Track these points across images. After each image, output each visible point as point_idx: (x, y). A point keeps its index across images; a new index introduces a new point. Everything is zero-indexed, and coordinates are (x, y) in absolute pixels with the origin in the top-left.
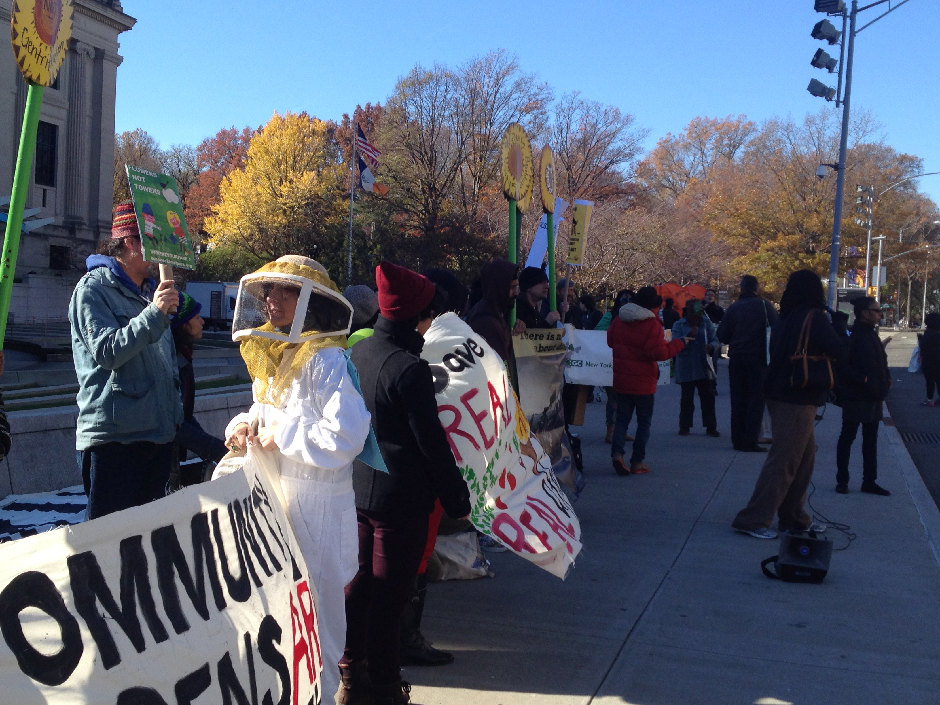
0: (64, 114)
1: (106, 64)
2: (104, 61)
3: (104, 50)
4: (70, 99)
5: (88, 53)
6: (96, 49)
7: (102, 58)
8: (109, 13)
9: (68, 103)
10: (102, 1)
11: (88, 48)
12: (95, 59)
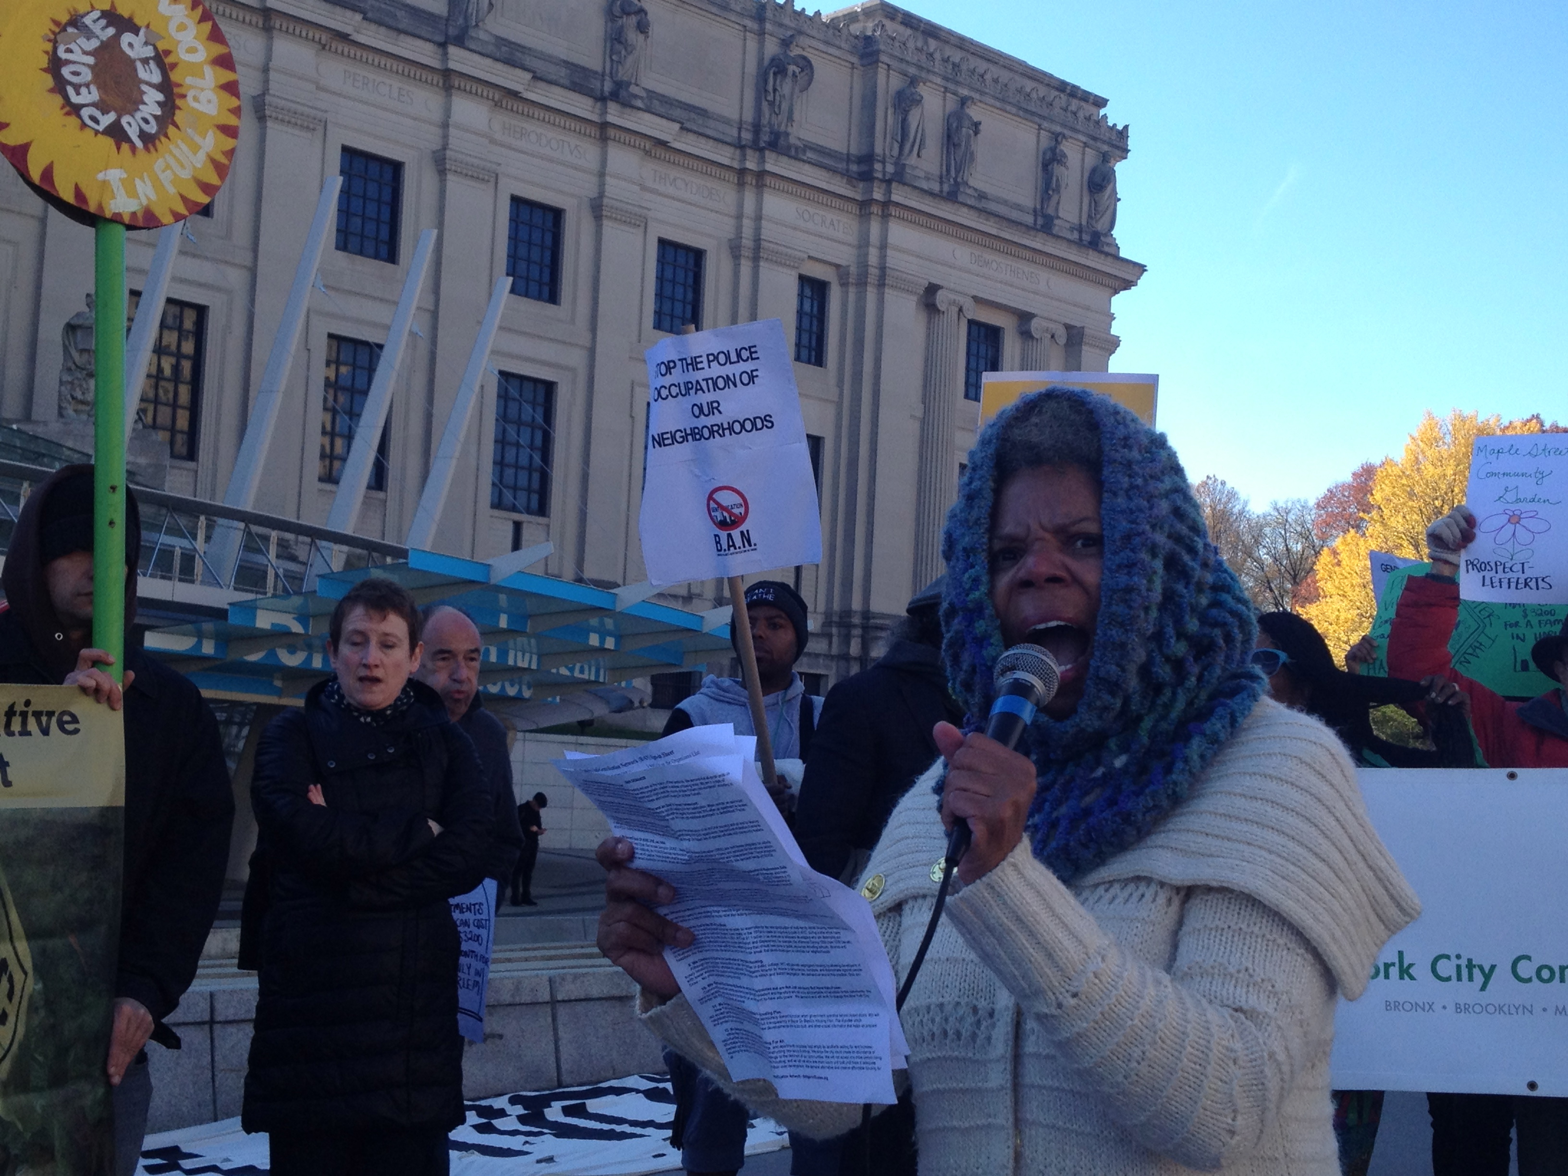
1: (1087, 353)
2: (1084, 347)
3: (1083, 327)
5: (1053, 336)
6: (1068, 327)
7: (1080, 344)
8: (1092, 260)
10: (1081, 239)
11: (1052, 326)
12: (1069, 345)
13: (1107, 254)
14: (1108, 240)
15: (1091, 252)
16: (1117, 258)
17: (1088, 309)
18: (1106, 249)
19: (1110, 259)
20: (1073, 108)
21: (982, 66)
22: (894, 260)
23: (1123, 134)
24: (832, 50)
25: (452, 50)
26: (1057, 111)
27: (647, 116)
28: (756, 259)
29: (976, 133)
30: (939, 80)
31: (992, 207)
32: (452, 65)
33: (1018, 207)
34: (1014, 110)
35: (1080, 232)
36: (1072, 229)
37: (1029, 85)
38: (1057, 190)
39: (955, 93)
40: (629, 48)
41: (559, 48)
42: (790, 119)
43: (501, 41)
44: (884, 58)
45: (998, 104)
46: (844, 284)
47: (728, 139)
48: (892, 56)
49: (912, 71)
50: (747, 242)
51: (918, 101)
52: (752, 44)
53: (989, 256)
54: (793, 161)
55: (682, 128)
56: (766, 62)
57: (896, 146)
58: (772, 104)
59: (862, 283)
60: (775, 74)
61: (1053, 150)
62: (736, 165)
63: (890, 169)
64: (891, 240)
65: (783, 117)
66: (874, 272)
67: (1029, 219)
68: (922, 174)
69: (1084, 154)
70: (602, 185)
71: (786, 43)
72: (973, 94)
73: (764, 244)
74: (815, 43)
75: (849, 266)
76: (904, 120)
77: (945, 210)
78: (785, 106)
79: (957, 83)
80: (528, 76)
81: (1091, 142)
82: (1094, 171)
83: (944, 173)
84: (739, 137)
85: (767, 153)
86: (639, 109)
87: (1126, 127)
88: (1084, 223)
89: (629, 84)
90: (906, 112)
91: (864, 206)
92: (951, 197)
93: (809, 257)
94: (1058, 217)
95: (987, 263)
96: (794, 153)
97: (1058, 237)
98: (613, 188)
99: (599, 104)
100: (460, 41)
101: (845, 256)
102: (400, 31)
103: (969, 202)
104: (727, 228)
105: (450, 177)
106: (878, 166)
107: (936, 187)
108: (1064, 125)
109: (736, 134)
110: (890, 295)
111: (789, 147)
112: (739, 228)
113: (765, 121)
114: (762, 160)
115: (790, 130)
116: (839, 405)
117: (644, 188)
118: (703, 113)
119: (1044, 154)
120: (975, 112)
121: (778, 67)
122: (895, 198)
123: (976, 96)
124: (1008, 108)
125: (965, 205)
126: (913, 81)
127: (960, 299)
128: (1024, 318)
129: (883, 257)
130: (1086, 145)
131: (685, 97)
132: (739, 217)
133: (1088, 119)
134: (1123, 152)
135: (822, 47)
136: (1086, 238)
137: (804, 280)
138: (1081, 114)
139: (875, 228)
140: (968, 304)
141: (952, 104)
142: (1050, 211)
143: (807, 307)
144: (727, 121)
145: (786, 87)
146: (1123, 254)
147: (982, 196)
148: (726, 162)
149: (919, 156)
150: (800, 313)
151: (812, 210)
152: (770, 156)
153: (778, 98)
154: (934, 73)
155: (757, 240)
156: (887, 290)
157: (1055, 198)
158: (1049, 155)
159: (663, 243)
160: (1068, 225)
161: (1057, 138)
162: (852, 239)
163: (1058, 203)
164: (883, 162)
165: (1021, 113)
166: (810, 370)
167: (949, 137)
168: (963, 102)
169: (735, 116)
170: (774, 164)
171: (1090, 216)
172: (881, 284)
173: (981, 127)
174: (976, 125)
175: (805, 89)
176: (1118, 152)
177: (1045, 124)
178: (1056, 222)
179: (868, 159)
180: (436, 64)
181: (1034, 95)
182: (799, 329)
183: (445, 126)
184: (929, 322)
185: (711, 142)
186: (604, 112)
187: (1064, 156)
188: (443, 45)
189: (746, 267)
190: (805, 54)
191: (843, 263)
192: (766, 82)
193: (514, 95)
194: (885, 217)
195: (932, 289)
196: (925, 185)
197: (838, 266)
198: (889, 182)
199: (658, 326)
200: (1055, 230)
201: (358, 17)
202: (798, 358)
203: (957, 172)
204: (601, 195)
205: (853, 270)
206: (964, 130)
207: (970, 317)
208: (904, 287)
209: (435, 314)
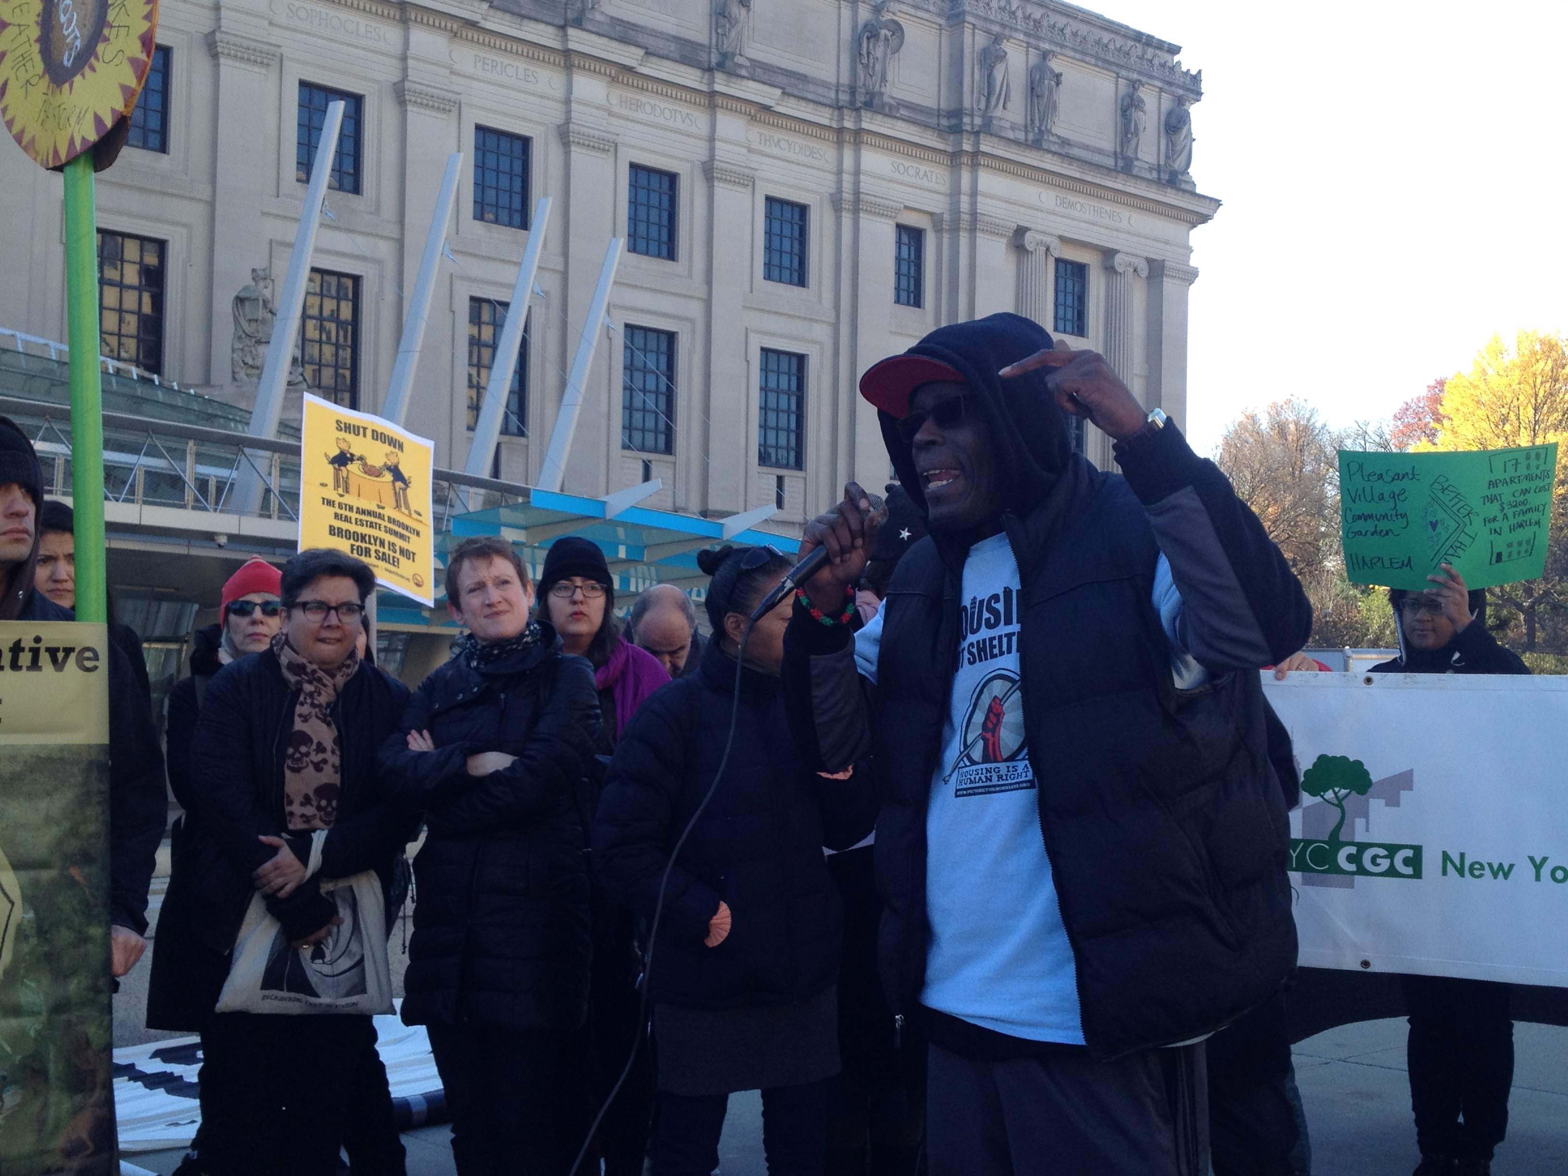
1: (1169, 285)
2: (1165, 279)
3: (1164, 260)
5: (1135, 270)
6: (1150, 261)
7: (1162, 275)
8: (1171, 197)
10: (1159, 179)
11: (1136, 261)
12: (1149, 277)
13: (1184, 191)
14: (1184, 178)
15: (1169, 190)
16: (1193, 194)
17: (1167, 242)
18: (1184, 186)
19: (1187, 196)
20: (1149, 56)
21: (1061, 21)
22: (984, 206)
23: (1196, 79)
24: (920, 14)
25: (571, 32)
26: (1133, 59)
27: (751, 84)
28: (856, 211)
29: (1058, 84)
30: (1021, 37)
31: (1075, 152)
32: (572, 45)
33: (1100, 151)
34: (1093, 61)
35: (1159, 172)
36: (1151, 170)
37: (1106, 37)
38: (1136, 133)
39: (1037, 48)
40: (733, 22)
41: (668, 25)
42: (884, 79)
43: (616, 21)
44: (969, 18)
45: (1078, 56)
46: (938, 230)
47: (828, 102)
48: (977, 16)
49: (996, 29)
50: (847, 196)
51: (1002, 57)
52: (846, 12)
53: (1072, 198)
54: (890, 120)
55: (783, 93)
56: (860, 28)
57: (983, 100)
58: (866, 67)
59: (955, 229)
60: (868, 38)
61: (1131, 96)
62: (834, 125)
63: (978, 121)
64: (979, 188)
65: (877, 78)
66: (965, 217)
67: (1110, 162)
68: (1008, 125)
69: (1160, 99)
70: (712, 149)
71: (877, 10)
72: (1054, 48)
73: (862, 196)
74: (904, 8)
75: (943, 214)
76: (990, 76)
77: (1031, 158)
78: (878, 67)
79: (1038, 38)
80: (641, 52)
81: (1166, 87)
82: (1170, 114)
83: (1029, 122)
84: (837, 99)
85: (863, 112)
86: (744, 77)
87: (1200, 72)
88: (1162, 162)
89: (734, 55)
90: (991, 68)
91: (955, 158)
92: (1037, 145)
93: (906, 207)
94: (1137, 159)
95: (1072, 205)
96: (889, 111)
97: (1138, 177)
98: (722, 151)
99: (707, 75)
100: (578, 23)
101: (938, 204)
102: (524, 17)
103: (1053, 148)
104: (827, 184)
105: (573, 148)
106: (966, 120)
107: (1021, 136)
108: (1139, 73)
109: (832, 95)
110: (981, 237)
111: (883, 105)
112: (840, 182)
113: (860, 83)
114: (859, 119)
115: (883, 89)
117: (750, 150)
118: (803, 78)
119: (1123, 99)
120: (1055, 65)
121: (871, 32)
122: (983, 148)
123: (1058, 50)
124: (1087, 59)
125: (1049, 151)
126: (997, 39)
127: (1048, 239)
128: (1108, 254)
129: (974, 204)
130: (1161, 90)
131: (785, 64)
132: (839, 172)
133: (1163, 65)
134: (1198, 95)
135: (912, 11)
136: (1165, 177)
137: (900, 227)
138: (1156, 62)
139: (966, 177)
140: (1054, 243)
141: (1033, 59)
142: (1130, 154)
143: (905, 253)
144: (824, 84)
145: (879, 51)
146: (1199, 190)
147: (1065, 142)
148: (826, 122)
149: (1004, 107)
150: (899, 259)
151: (907, 164)
152: (866, 115)
153: (871, 61)
154: (1016, 30)
155: (857, 193)
156: (979, 235)
157: (1134, 142)
158: (1127, 101)
159: (770, 200)
160: (1147, 166)
161: (1134, 85)
162: (945, 188)
163: (1137, 148)
164: (972, 115)
165: (1100, 64)
166: (910, 312)
167: (1032, 89)
168: (1045, 55)
169: (832, 79)
170: (871, 123)
171: (1167, 157)
172: (973, 230)
173: (1063, 78)
174: (1058, 76)
175: (897, 50)
176: (1192, 96)
177: (1124, 73)
178: (1136, 163)
179: (957, 113)
180: (557, 45)
181: (1111, 46)
182: (898, 274)
183: (567, 102)
184: (1019, 263)
185: (811, 105)
186: (712, 82)
187: (1142, 101)
188: (563, 28)
189: (847, 219)
190: (895, 18)
191: (937, 211)
192: (860, 45)
193: (629, 70)
194: (975, 166)
195: (1021, 231)
196: (1011, 135)
197: (931, 214)
198: (977, 134)
199: (768, 277)
200: (1135, 171)
201: (485, 6)
202: (898, 301)
203: (1041, 121)
204: (712, 158)
205: (946, 217)
206: (1046, 82)
207: (1056, 256)
208: (994, 231)
209: (565, 276)
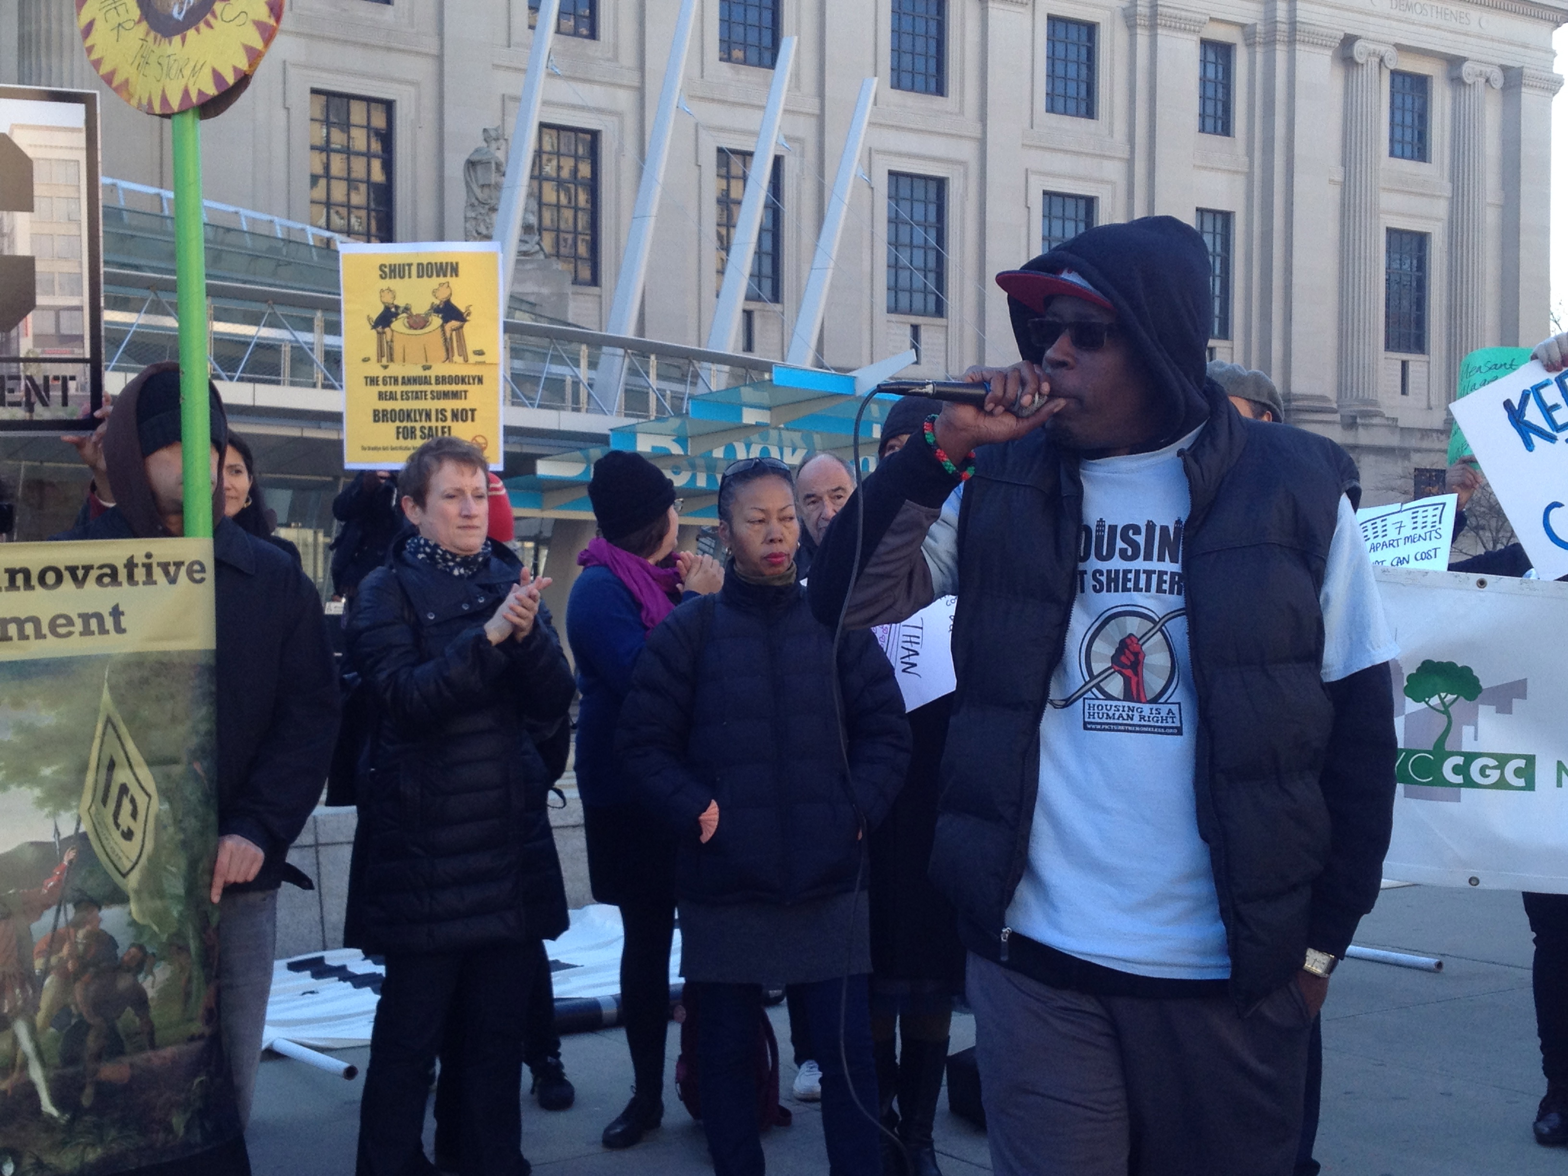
0: (1441, 208)
1: (1528, 96)
2: (1523, 89)
3: (1522, 67)
4: (1453, 179)
5: (1487, 80)
6: (1505, 69)
7: (1519, 85)
9: (1449, 186)
11: (1487, 69)
12: (1506, 88)
17: (1525, 46)
22: (1305, 13)
28: (1153, 27)
46: (1250, 44)
50: (1143, 9)
59: (1270, 42)
66: (1282, 27)
73: (1161, 10)
75: (1255, 24)
93: (1212, 19)
95: (1409, 7)
101: (1251, 14)
110: (1302, 52)
116: (1249, 176)
127: (1382, 49)
128: (1454, 63)
129: (1292, 11)
137: (1205, 44)
140: (1389, 53)
143: (1211, 74)
150: (1204, 81)
155: (1154, 6)
156: (1298, 47)
159: (1053, 20)
166: (1216, 141)
172: (1292, 42)
182: (1203, 98)
184: (1347, 79)
189: (1142, 38)
191: (1249, 21)
195: (1349, 41)
197: (1243, 26)
199: (1051, 109)
202: (1203, 130)
205: (1260, 28)
207: (1392, 67)
208: (1317, 41)
209: (821, 118)
